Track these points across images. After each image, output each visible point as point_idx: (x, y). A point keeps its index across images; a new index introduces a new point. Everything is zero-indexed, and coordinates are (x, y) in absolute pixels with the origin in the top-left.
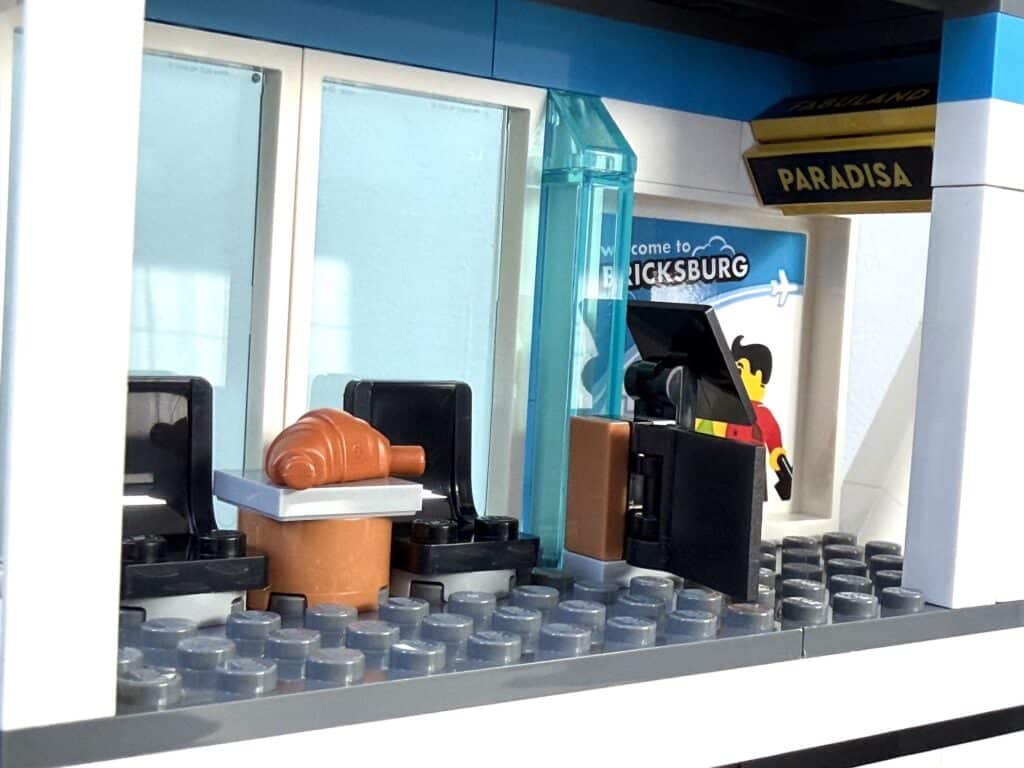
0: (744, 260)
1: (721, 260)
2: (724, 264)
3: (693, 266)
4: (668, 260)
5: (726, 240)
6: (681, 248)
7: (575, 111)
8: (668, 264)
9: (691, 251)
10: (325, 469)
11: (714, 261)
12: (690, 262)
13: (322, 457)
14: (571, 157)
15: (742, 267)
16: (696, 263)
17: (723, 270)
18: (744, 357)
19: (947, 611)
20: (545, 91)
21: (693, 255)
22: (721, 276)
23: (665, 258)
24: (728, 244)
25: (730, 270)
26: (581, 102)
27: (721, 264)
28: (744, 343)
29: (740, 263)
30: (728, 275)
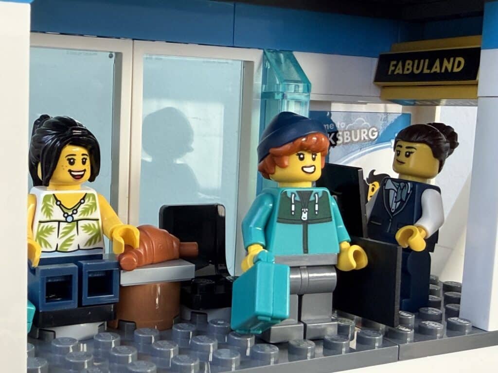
0: (375, 130)
1: (362, 131)
2: (364, 133)
3: (347, 134)
4: (333, 132)
5: (365, 120)
6: (340, 126)
7: (278, 61)
8: (333, 135)
9: (345, 127)
10: (144, 259)
11: (358, 131)
12: (345, 133)
13: (142, 253)
14: (276, 86)
15: (374, 133)
16: (348, 133)
17: (364, 136)
18: (375, 181)
19: (485, 332)
20: (262, 51)
21: (346, 129)
22: (362, 139)
23: (331, 131)
24: (366, 122)
25: (368, 135)
26: (282, 56)
27: (362, 133)
28: (375, 173)
29: (373, 131)
30: (366, 138)
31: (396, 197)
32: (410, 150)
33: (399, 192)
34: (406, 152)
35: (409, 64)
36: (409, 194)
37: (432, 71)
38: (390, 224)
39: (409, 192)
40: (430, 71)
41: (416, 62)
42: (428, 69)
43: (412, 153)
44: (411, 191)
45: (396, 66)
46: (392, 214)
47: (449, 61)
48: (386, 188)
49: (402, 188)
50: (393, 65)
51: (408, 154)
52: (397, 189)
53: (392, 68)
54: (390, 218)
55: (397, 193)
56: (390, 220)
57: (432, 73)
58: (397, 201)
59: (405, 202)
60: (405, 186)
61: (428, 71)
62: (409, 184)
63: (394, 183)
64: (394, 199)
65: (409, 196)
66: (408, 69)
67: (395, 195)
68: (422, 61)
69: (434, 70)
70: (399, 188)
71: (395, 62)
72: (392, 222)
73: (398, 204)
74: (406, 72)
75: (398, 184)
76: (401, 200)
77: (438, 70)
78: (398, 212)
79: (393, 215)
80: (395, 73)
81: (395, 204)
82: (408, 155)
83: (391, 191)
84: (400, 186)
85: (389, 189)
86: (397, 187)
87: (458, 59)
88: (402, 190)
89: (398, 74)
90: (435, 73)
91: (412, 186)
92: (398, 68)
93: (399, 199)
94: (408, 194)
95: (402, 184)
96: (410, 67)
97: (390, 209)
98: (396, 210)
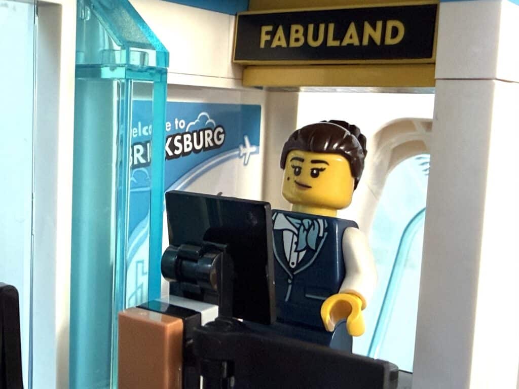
1: (207, 132)
5: (210, 115)
6: (178, 125)
9: (185, 127)
11: (201, 133)
22: (207, 145)
24: (211, 118)
30: (211, 144)
31: (297, 243)
32: (319, 166)
33: (303, 235)
34: (313, 170)
35: (297, 31)
36: (323, 237)
37: (345, 43)
38: (290, 287)
39: (321, 235)
40: (341, 43)
41: (311, 27)
42: (335, 39)
43: (322, 170)
44: (326, 234)
45: (273, 34)
46: (292, 270)
47: (374, 27)
48: (276, 228)
49: (307, 227)
50: (267, 33)
51: (315, 172)
52: (298, 229)
53: (265, 38)
54: (289, 277)
55: (298, 236)
56: (290, 281)
57: (344, 47)
58: (299, 249)
59: (316, 251)
60: (313, 224)
61: (336, 43)
62: (321, 221)
63: (291, 219)
64: (294, 246)
65: (323, 240)
66: (297, 40)
67: (295, 239)
68: (322, 27)
69: (346, 41)
70: (302, 228)
71: (270, 28)
72: (292, 284)
73: (302, 254)
74: (293, 44)
75: (299, 222)
76: (307, 248)
77: (356, 41)
78: (302, 269)
79: (295, 273)
80: (274, 45)
81: (296, 254)
82: (315, 174)
83: (285, 232)
84: (302, 224)
85: (282, 230)
86: (298, 226)
87: (390, 24)
88: (308, 231)
89: (279, 47)
90: (350, 46)
91: (326, 225)
92: (277, 37)
93: (302, 245)
94: (319, 239)
95: (306, 222)
96: (300, 35)
97: (287, 263)
98: (299, 265)
